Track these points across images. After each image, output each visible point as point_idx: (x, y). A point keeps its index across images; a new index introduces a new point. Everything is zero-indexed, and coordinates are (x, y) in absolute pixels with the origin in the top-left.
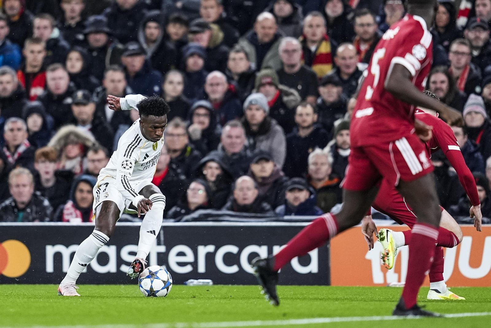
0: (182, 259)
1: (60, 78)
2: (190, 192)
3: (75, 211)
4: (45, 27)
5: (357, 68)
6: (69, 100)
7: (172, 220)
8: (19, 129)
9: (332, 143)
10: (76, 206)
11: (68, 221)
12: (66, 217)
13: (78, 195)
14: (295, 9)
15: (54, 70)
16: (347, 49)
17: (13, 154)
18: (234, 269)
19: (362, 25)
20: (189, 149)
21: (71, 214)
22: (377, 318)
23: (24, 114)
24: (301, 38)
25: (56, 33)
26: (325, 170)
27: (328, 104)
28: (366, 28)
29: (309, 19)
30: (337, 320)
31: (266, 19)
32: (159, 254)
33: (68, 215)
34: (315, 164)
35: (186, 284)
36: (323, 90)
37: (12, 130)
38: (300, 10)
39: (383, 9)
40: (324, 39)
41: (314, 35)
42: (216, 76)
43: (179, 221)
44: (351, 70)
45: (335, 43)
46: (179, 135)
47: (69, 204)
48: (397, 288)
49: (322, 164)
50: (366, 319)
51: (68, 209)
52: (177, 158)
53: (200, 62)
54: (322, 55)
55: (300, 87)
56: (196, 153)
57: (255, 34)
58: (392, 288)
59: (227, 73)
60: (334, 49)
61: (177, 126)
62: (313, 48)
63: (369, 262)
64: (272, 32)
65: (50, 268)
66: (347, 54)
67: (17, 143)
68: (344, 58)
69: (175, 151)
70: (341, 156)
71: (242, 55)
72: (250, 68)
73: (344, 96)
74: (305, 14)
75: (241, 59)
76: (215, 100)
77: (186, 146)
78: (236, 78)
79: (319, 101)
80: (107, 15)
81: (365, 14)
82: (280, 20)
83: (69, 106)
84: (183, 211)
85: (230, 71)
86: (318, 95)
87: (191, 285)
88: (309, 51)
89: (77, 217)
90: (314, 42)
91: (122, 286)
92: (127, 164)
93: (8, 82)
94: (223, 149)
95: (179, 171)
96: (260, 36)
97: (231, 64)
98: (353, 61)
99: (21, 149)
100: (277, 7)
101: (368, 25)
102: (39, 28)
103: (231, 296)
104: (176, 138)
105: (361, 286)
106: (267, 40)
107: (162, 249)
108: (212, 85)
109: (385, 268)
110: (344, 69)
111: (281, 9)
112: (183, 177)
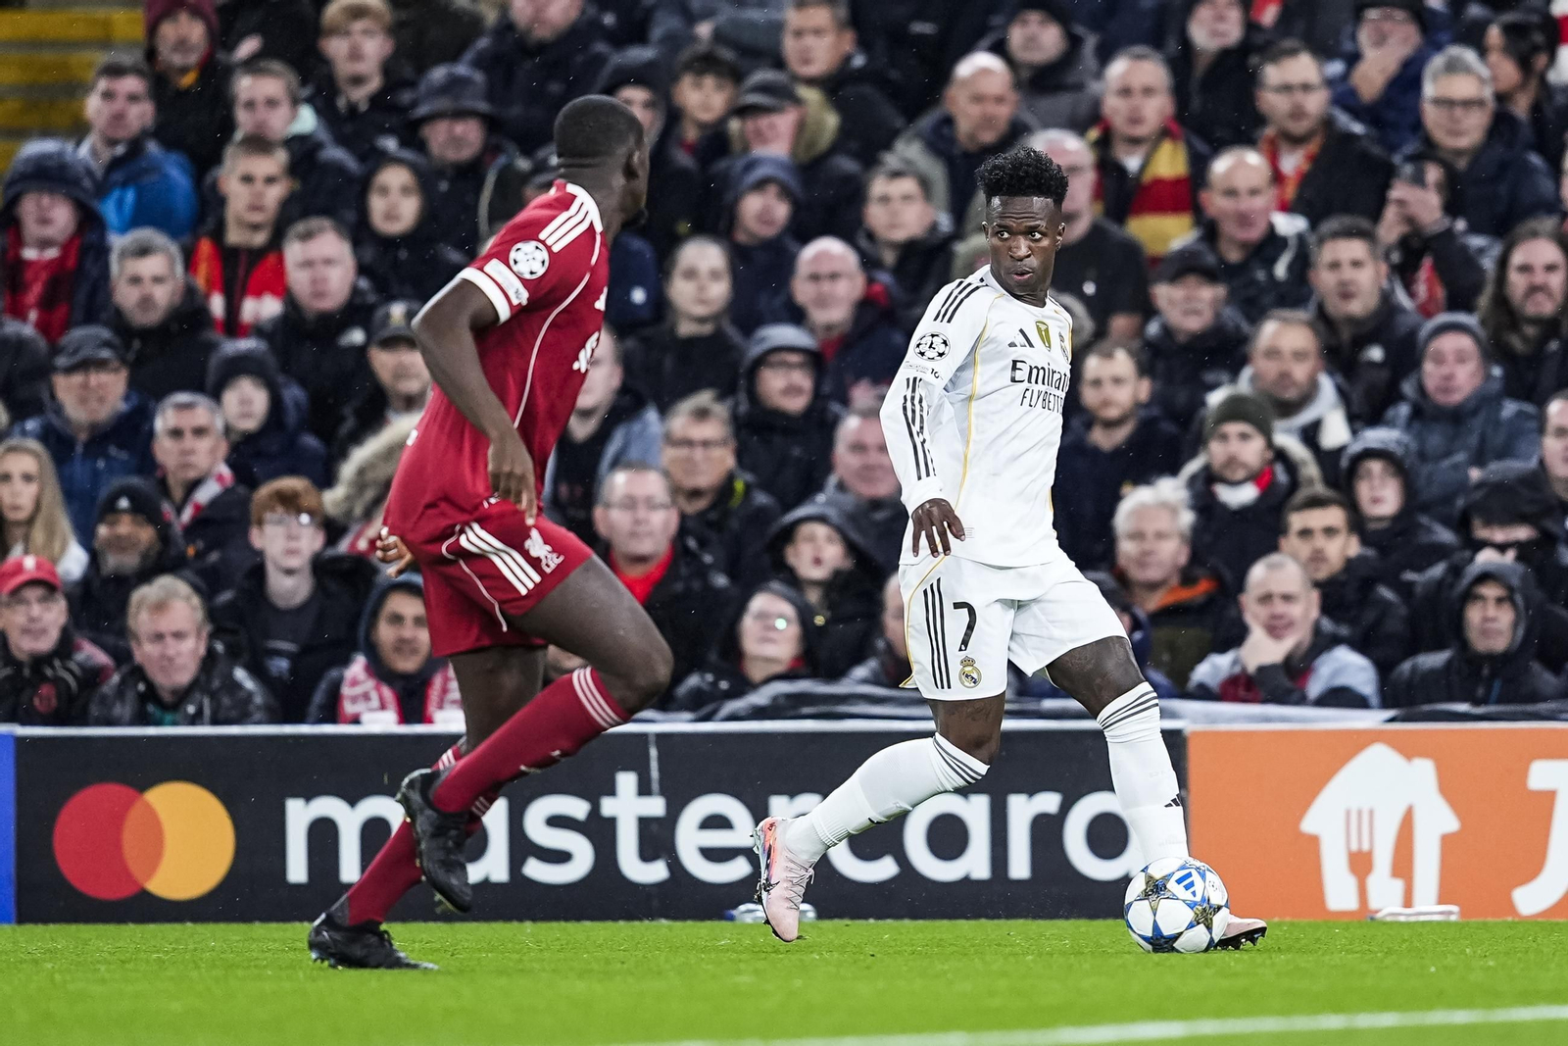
0: (717, 839)
1: (328, 262)
2: (749, 625)
3: (377, 688)
4: (271, 103)
5: (1271, 228)
6: (357, 336)
7: (688, 715)
8: (199, 432)
9: (1193, 467)
10: (380, 670)
11: (356, 720)
12: (349, 708)
13: (385, 633)
14: (1074, 42)
15: (307, 236)
16: (1241, 164)
17: (179, 510)
18: (883, 869)
19: (1286, 88)
20: (739, 486)
21: (366, 697)
22: (1333, 1022)
23: (211, 379)
24: (1094, 134)
25: (306, 120)
26: (1171, 552)
27: (1181, 338)
28: (1299, 96)
29: (1118, 68)
30: (1208, 1027)
31: (985, 72)
32: (644, 823)
33: (354, 700)
34: (1138, 536)
35: (731, 918)
36: (1165, 294)
37: (176, 433)
38: (1091, 42)
39: (1354, 38)
40: (1165, 133)
41: (1135, 120)
42: (828, 250)
43: (707, 718)
44: (1255, 233)
45: (1202, 147)
46: (706, 444)
47: (357, 667)
48: (1401, 924)
49: (1160, 536)
50: (1302, 1023)
51: (355, 683)
52: (702, 514)
53: (781, 211)
54: (1158, 182)
55: (1089, 288)
56: (761, 499)
57: (948, 121)
58: (1385, 923)
59: (863, 243)
60: (1199, 165)
61: (702, 414)
62: (1132, 163)
63: (1314, 841)
64: (1003, 112)
65: (297, 870)
66: (1242, 182)
67: (192, 474)
68: (1231, 193)
69: (695, 494)
70: (1224, 507)
71: (908, 185)
72: (934, 227)
73: (1232, 316)
74: (1105, 55)
75: (907, 198)
76: (829, 328)
77: (730, 478)
78: (889, 257)
79: (1153, 329)
80: (478, 63)
81: (1292, 52)
82: (1026, 74)
83: (361, 351)
84: (724, 685)
85: (871, 236)
86: (1148, 310)
87: (748, 919)
88: (1121, 171)
89: (383, 707)
90: (1135, 141)
91: (528, 926)
92: (932, 343)
93: (158, 280)
94: (841, 487)
95: (708, 559)
96: (964, 126)
97: (876, 215)
98: (1259, 202)
99: (206, 494)
100: (1016, 36)
101: (1306, 87)
102: (250, 105)
103: (873, 955)
104: (699, 454)
105: (1288, 919)
106: (988, 137)
107: (656, 806)
108: (815, 278)
109: (1360, 864)
110: (1229, 229)
111: (1031, 42)
112: (721, 581)
